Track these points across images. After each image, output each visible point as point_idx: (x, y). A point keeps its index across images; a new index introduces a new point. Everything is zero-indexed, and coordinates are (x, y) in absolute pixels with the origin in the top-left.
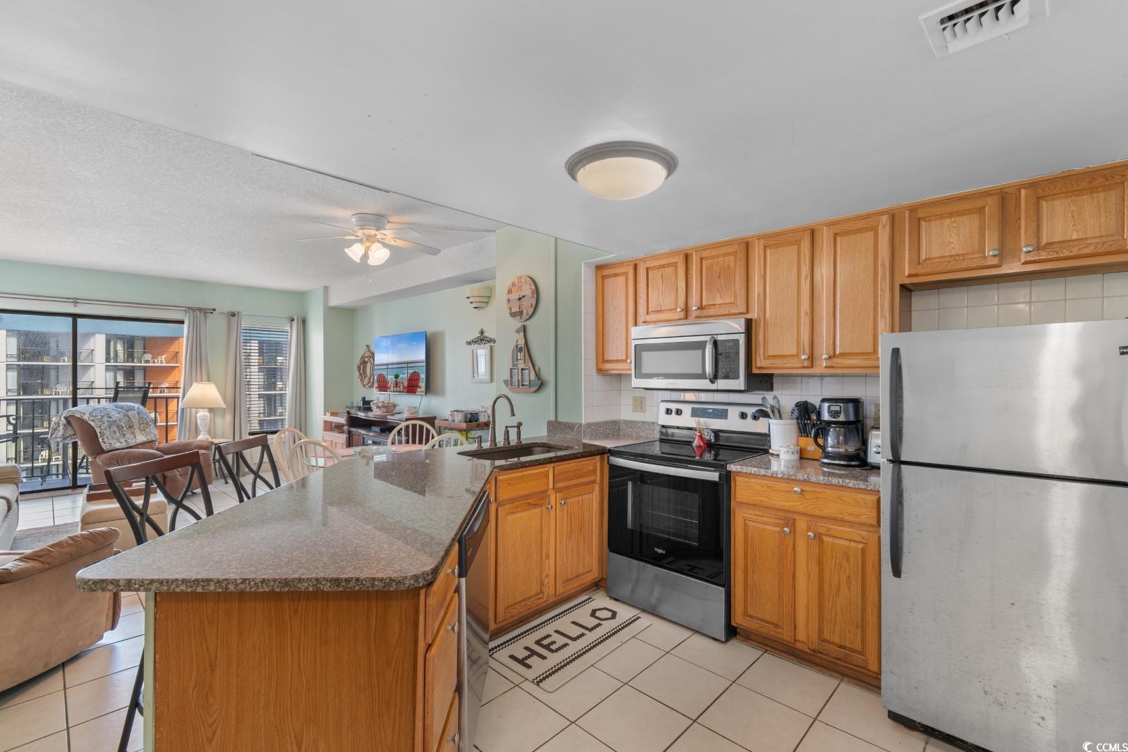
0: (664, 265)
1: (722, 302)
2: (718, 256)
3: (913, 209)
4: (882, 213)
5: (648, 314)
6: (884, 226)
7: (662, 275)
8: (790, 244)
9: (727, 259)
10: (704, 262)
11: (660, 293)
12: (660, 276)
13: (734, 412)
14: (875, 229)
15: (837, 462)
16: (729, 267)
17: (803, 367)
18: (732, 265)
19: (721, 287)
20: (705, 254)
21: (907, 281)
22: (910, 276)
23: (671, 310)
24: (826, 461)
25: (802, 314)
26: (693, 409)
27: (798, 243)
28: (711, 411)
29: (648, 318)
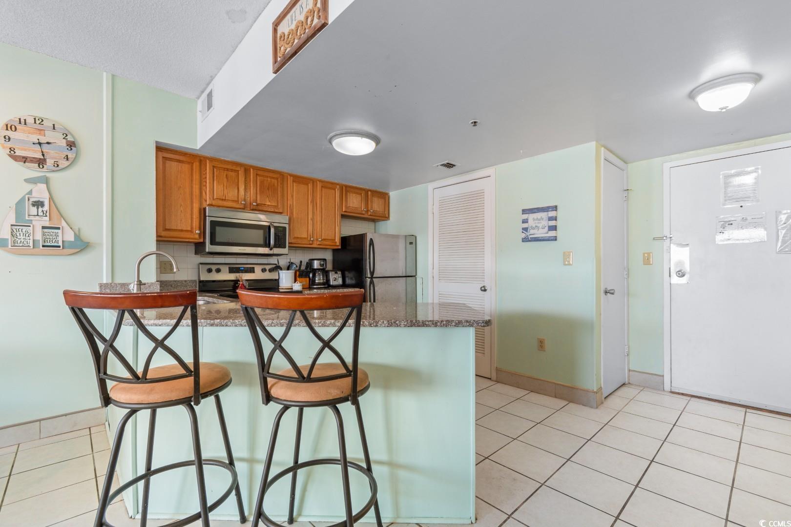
0: (227, 169)
1: (270, 204)
2: (267, 177)
3: (346, 186)
4: (338, 184)
5: (213, 199)
6: (338, 190)
7: (227, 175)
8: (304, 184)
9: (273, 180)
10: (258, 178)
11: (225, 188)
12: (225, 176)
13: (258, 269)
14: (335, 190)
15: (319, 286)
16: (274, 185)
17: (310, 244)
18: (276, 184)
19: (269, 195)
20: (259, 172)
21: (343, 213)
22: (345, 212)
23: (234, 201)
24: (315, 287)
25: (309, 218)
26: (229, 268)
27: (307, 184)
28: (242, 268)
29: (214, 203)
